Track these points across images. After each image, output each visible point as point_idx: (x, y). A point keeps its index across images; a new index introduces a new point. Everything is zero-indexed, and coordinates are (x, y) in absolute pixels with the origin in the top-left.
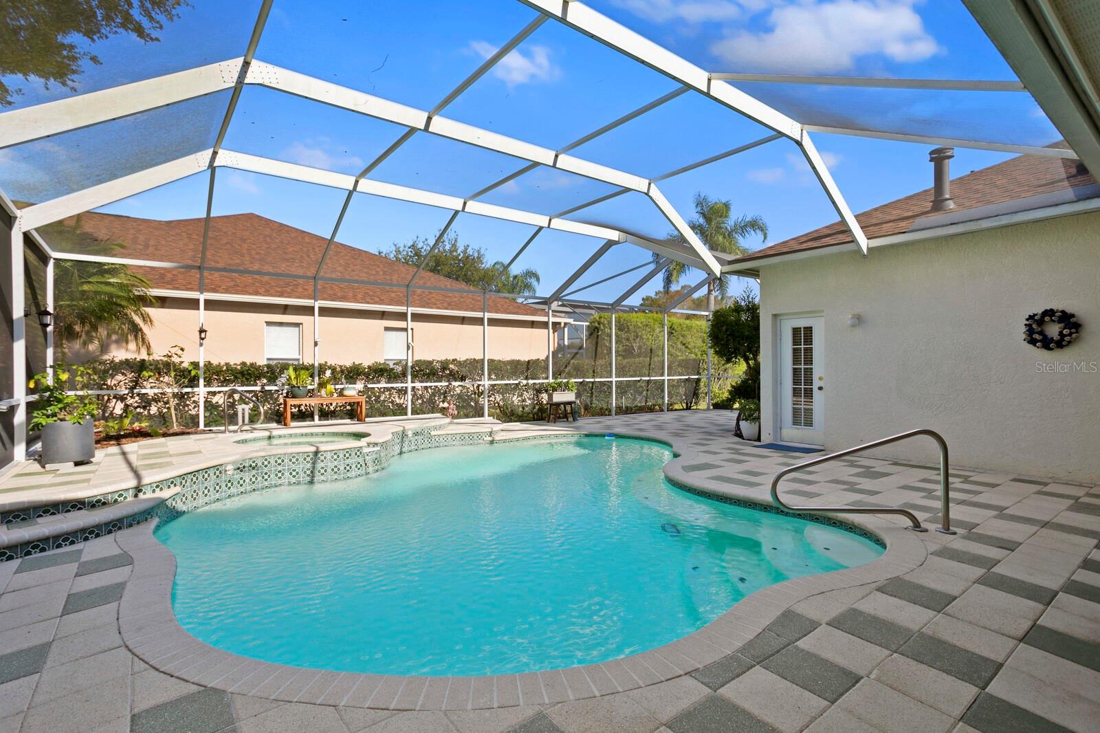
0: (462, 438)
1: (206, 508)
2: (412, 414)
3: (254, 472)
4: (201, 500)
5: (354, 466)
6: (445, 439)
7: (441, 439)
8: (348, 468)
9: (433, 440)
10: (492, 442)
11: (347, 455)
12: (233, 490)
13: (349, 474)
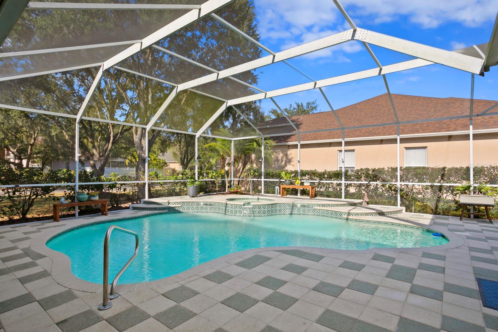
0: (332, 213)
1: (195, 213)
2: (345, 198)
3: (211, 206)
4: (191, 211)
5: (238, 212)
6: (323, 212)
7: (321, 212)
8: (236, 212)
9: (316, 211)
10: (347, 219)
11: (236, 207)
12: (203, 211)
13: (236, 214)
